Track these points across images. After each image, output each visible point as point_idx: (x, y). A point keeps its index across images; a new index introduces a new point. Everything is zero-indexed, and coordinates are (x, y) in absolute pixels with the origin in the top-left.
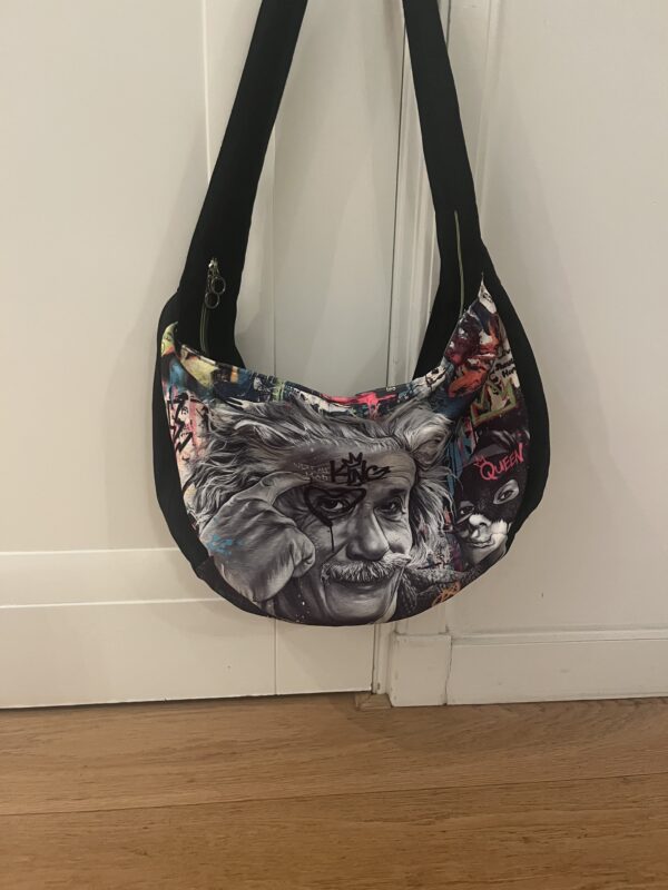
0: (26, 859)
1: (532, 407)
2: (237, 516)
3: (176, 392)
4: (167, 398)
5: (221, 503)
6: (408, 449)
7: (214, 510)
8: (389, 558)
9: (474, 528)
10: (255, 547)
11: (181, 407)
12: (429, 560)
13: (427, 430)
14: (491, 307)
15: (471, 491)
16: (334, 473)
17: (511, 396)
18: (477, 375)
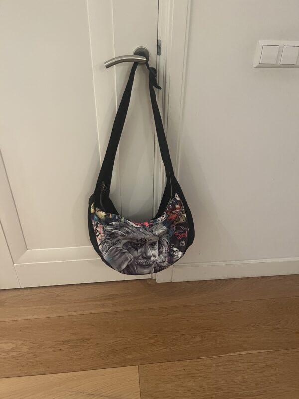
0: (63, 328)
1: (190, 222)
2: (113, 252)
3: (95, 223)
4: (93, 224)
5: (109, 249)
6: (156, 236)
7: (107, 251)
8: (153, 259)
9: (175, 251)
10: (118, 259)
11: (97, 227)
12: (163, 260)
13: (161, 231)
14: (179, 199)
15: (174, 241)
16: (137, 241)
17: (184, 219)
18: (175, 216)
